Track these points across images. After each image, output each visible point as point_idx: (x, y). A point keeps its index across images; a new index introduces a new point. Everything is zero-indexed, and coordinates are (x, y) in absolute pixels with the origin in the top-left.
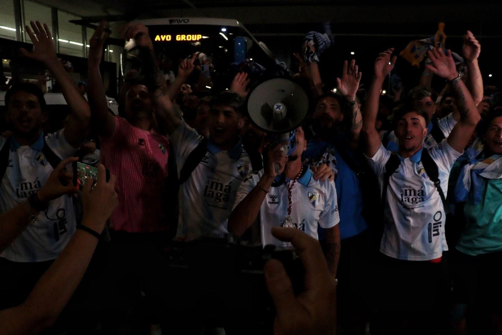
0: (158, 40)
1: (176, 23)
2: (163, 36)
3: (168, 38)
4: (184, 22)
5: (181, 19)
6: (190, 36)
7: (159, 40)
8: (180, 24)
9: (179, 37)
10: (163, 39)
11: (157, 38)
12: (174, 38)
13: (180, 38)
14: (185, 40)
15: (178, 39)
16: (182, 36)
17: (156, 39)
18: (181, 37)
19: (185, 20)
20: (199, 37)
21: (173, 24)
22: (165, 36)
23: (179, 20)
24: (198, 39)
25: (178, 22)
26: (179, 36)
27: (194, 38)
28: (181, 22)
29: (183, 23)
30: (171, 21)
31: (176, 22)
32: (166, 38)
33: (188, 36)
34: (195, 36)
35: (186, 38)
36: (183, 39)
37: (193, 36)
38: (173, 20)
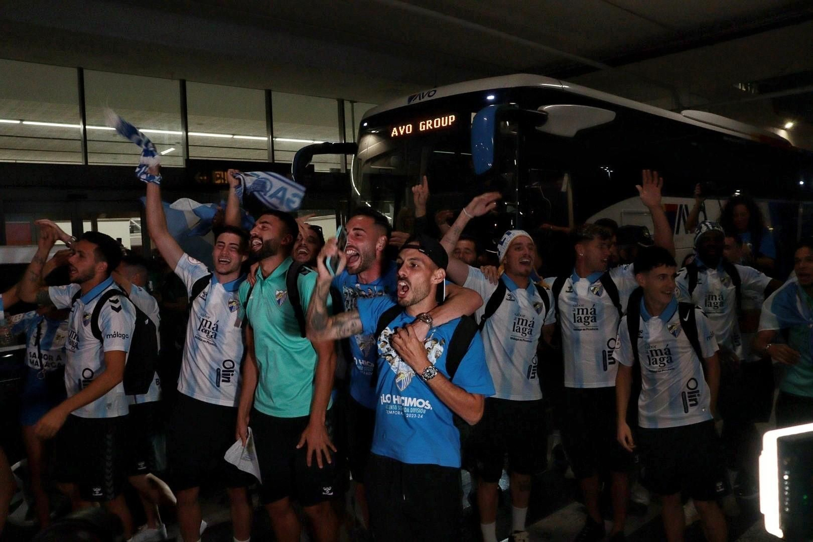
0: (395, 135)
1: (417, 101)
2: (402, 128)
3: (409, 131)
4: (429, 96)
5: (425, 93)
6: (439, 119)
7: (397, 134)
8: (422, 100)
9: (423, 124)
10: (402, 133)
11: (395, 132)
12: (416, 127)
13: (424, 126)
14: (431, 128)
15: (422, 128)
16: (428, 122)
17: (392, 136)
18: (426, 124)
19: (430, 93)
20: (452, 118)
21: (412, 103)
22: (404, 127)
23: (422, 95)
24: (450, 124)
25: (420, 99)
26: (424, 122)
27: (444, 124)
28: (424, 97)
29: (426, 99)
30: (410, 100)
32: (405, 129)
33: (435, 121)
34: (446, 118)
35: (433, 125)
36: (429, 127)
37: (443, 119)
38: (415, 96)
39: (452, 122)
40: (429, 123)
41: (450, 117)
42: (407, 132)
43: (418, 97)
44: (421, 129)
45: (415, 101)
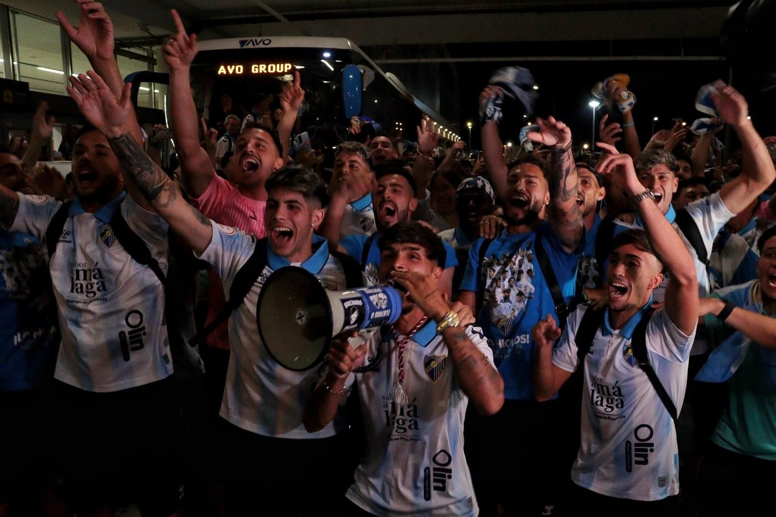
0: (222, 73)
1: (251, 46)
2: (231, 67)
3: (239, 70)
4: (263, 43)
5: (259, 39)
6: (274, 66)
7: (225, 72)
8: (257, 47)
9: (255, 67)
10: (231, 71)
11: (222, 70)
12: (247, 69)
13: (257, 69)
14: (265, 72)
15: (255, 70)
16: (261, 66)
17: (219, 72)
18: (259, 68)
19: (264, 41)
20: (288, 67)
21: (245, 47)
22: (233, 67)
23: (256, 41)
24: (286, 71)
25: (254, 45)
26: (257, 66)
27: (280, 70)
28: (258, 44)
29: (261, 46)
30: (243, 43)
32: (235, 70)
33: (269, 66)
34: (282, 65)
35: (267, 69)
36: (263, 71)
37: (278, 65)
38: (246, 41)
39: (288, 70)
40: (263, 67)
41: (286, 65)
42: (237, 72)
43: (251, 43)
44: (253, 71)
45: (249, 46)
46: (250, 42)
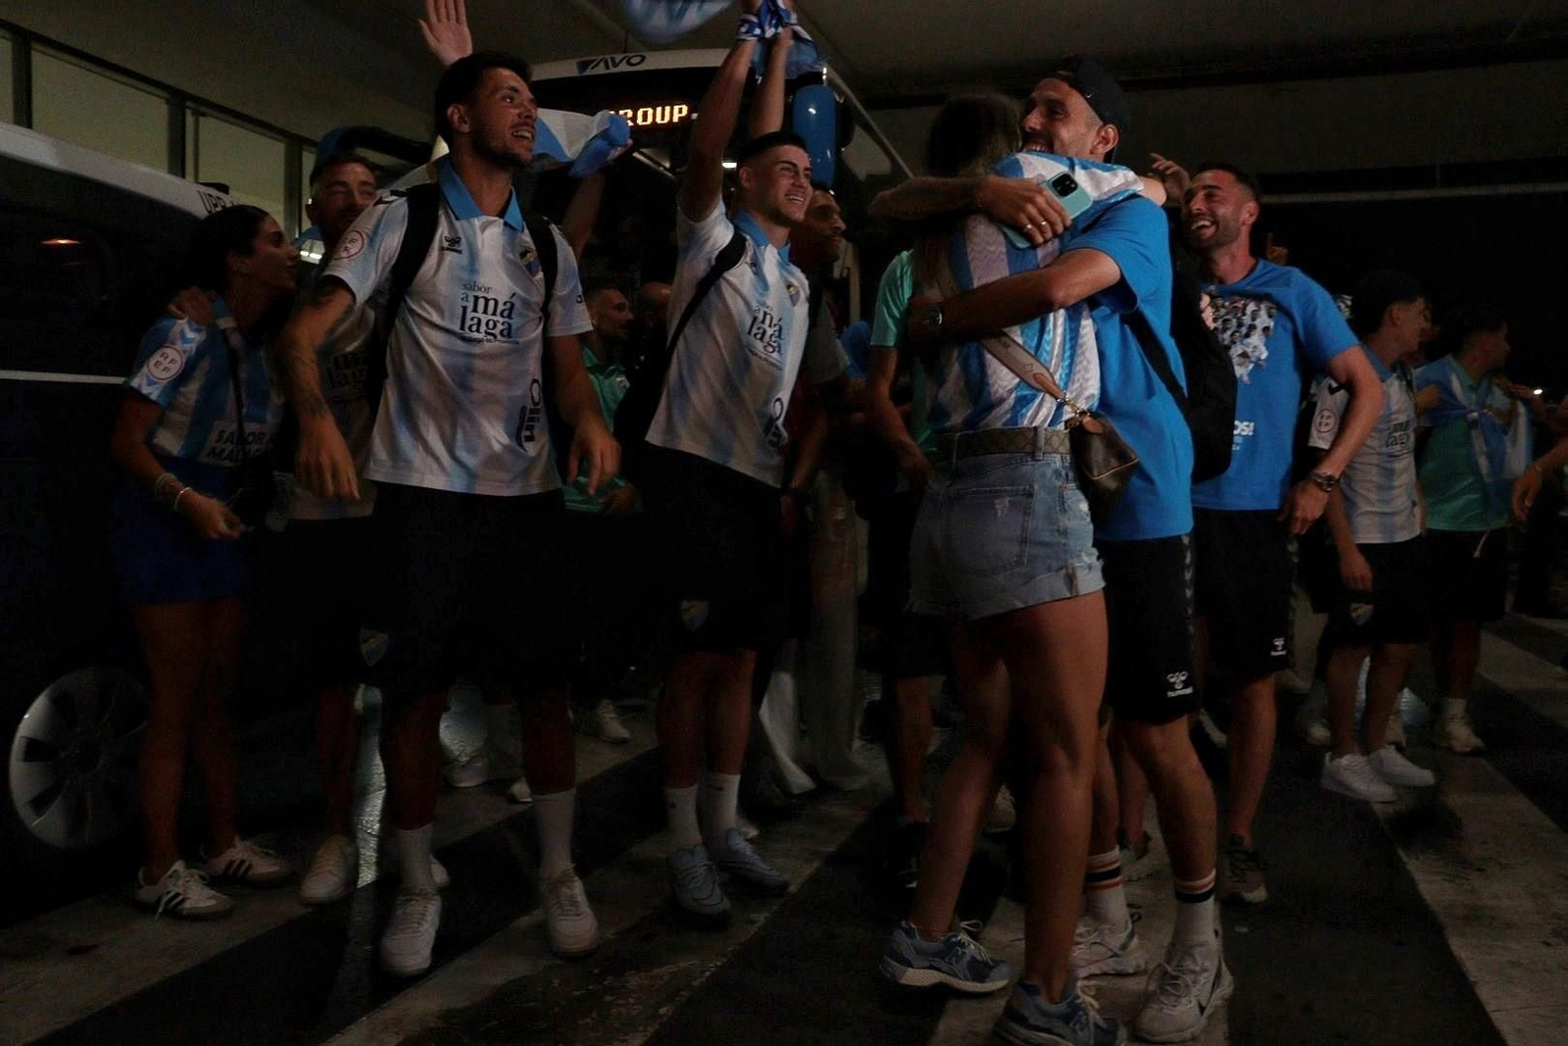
1: (601, 70)
4: (629, 63)
5: (618, 57)
6: (650, 111)
8: (613, 70)
14: (631, 124)
19: (631, 57)
20: (680, 111)
21: (589, 72)
23: (613, 59)
24: (676, 119)
25: (608, 68)
27: (663, 118)
28: (615, 65)
29: (624, 68)
30: (584, 66)
31: (602, 65)
33: (640, 113)
34: (668, 109)
35: (634, 120)
37: (659, 109)
38: (593, 61)
39: (680, 118)
40: (626, 115)
41: (676, 108)
43: (603, 62)
45: (596, 69)
46: (599, 63)
